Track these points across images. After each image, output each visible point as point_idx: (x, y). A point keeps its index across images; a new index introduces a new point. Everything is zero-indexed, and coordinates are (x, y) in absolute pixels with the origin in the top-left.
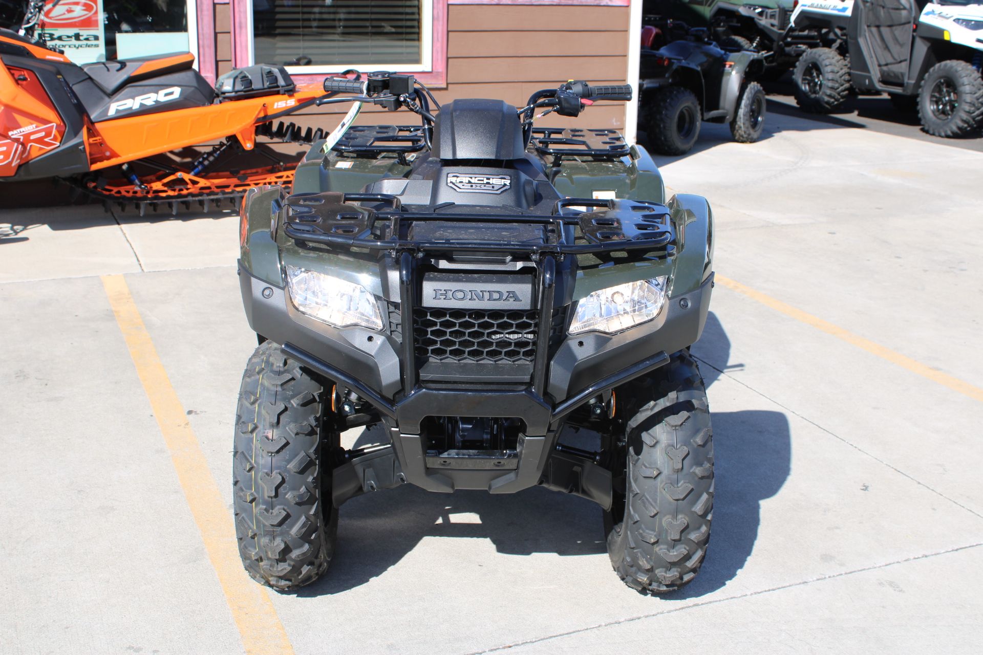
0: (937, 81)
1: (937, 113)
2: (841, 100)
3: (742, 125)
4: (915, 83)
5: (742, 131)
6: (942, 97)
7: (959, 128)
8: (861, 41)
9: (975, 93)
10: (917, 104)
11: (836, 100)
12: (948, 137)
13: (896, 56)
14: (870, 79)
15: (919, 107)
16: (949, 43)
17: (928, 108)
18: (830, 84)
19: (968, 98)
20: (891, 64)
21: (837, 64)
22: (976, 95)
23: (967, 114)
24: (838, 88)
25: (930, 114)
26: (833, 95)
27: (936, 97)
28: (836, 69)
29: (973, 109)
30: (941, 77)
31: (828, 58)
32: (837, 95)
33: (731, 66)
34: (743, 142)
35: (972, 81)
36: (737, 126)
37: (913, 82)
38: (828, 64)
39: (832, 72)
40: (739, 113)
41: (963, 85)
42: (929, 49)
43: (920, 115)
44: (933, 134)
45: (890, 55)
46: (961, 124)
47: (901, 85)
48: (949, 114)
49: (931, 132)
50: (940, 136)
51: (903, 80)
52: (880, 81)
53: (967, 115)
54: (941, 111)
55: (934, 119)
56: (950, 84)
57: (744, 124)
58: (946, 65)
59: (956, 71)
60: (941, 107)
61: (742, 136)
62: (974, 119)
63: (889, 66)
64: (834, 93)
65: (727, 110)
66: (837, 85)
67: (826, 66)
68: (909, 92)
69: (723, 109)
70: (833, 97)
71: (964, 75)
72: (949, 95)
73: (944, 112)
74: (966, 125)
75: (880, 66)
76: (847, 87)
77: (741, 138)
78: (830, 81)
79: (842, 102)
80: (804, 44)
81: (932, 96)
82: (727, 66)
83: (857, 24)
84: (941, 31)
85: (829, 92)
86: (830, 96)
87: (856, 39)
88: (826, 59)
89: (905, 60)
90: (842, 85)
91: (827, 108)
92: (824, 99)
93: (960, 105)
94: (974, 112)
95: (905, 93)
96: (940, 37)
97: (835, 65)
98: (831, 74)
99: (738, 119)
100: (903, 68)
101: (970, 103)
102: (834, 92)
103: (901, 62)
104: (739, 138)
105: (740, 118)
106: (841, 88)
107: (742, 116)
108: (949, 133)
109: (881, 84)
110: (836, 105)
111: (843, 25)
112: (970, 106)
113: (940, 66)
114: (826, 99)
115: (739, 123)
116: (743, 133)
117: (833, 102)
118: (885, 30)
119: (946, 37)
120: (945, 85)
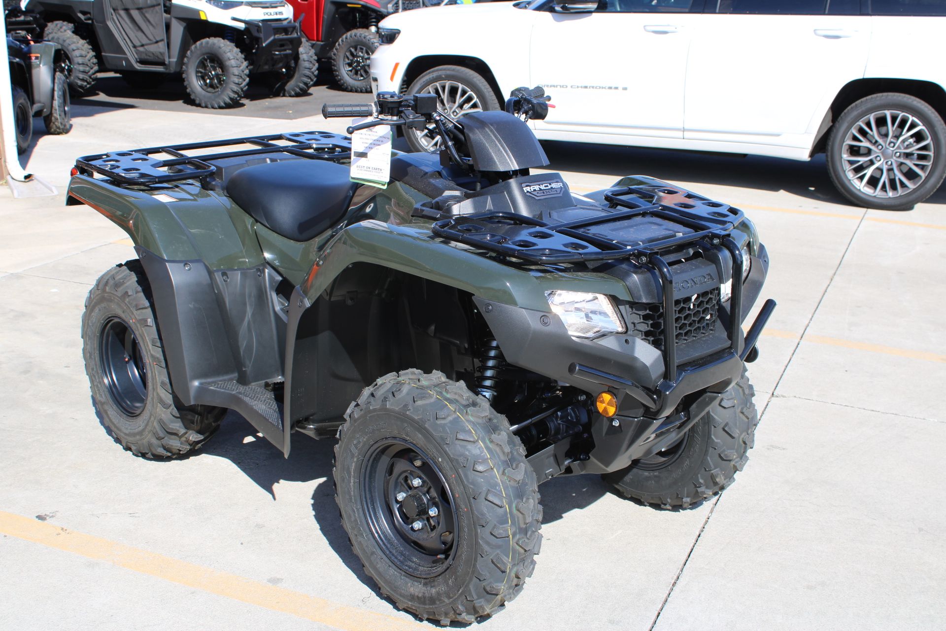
0: (201, 58)
1: (205, 87)
2: (93, 83)
3: (58, 117)
4: (176, 62)
5: (58, 123)
6: (207, 72)
7: (231, 99)
8: (110, 24)
9: (240, 67)
10: (183, 80)
11: (89, 83)
12: (221, 108)
13: (151, 37)
14: (127, 60)
15: (186, 83)
16: (206, 22)
17: (195, 84)
18: (81, 68)
19: (236, 71)
20: (147, 45)
21: (83, 48)
22: (241, 68)
23: (237, 85)
24: (89, 72)
25: (199, 89)
26: (85, 79)
27: (201, 73)
28: (84, 53)
29: (241, 80)
30: (204, 54)
31: (74, 43)
32: (88, 78)
33: (37, 58)
34: (59, 134)
35: (235, 55)
36: (53, 118)
37: (174, 60)
38: (75, 48)
39: (81, 56)
40: (54, 105)
41: (229, 59)
42: (185, 28)
43: (188, 90)
44: (206, 107)
45: (144, 37)
46: (233, 95)
47: (162, 64)
48: (217, 87)
49: (203, 105)
50: (213, 108)
51: (164, 60)
52: (137, 62)
53: (237, 87)
54: (208, 85)
55: (203, 92)
56: (215, 59)
57: (60, 115)
58: (207, 43)
59: (220, 48)
60: (208, 81)
61: (59, 128)
62: (242, 89)
63: (146, 47)
64: (86, 77)
65: (44, 103)
66: (88, 69)
67: (74, 50)
68: (172, 69)
69: (39, 102)
70: (86, 81)
71: (228, 50)
72: (215, 70)
73: (212, 86)
74: (236, 96)
75: (135, 47)
76: (96, 70)
77: (58, 130)
78: (81, 65)
79: (93, 85)
80: (22, 29)
81: (197, 72)
82: (33, 58)
83: (103, 8)
84: (197, 12)
85: (81, 76)
86: (83, 80)
87: (104, 22)
88: (72, 44)
89: (162, 40)
90: (92, 69)
91: (81, 92)
92: (77, 83)
93: (228, 77)
94: (242, 84)
95: (168, 71)
96: (197, 18)
97: (82, 50)
98: (80, 58)
99: (53, 111)
100: (162, 47)
101: (238, 75)
102: (86, 75)
103: (157, 42)
104: (55, 131)
105: (56, 110)
106: (92, 71)
107: (57, 108)
108: (222, 104)
109: (138, 64)
110: (89, 87)
111: (86, 9)
112: (238, 78)
113: (202, 43)
114: (80, 83)
115: (55, 115)
116: (60, 125)
117: (86, 86)
118: (135, 13)
119: (203, 17)
120: (208, 61)
